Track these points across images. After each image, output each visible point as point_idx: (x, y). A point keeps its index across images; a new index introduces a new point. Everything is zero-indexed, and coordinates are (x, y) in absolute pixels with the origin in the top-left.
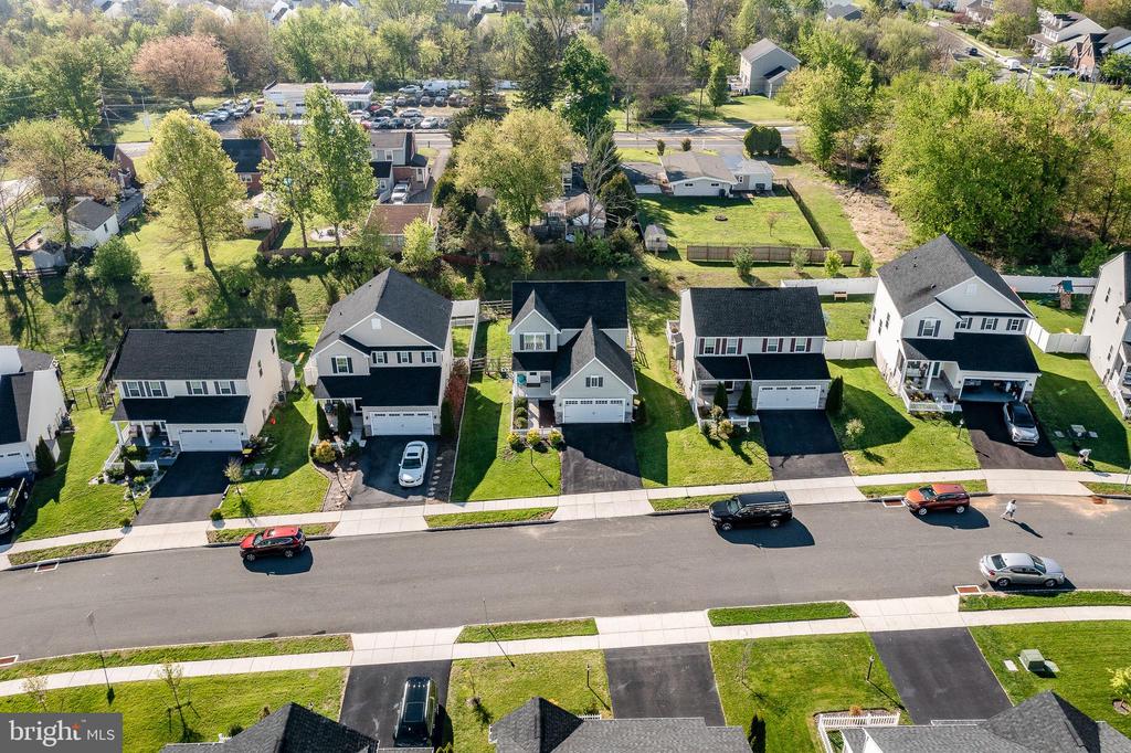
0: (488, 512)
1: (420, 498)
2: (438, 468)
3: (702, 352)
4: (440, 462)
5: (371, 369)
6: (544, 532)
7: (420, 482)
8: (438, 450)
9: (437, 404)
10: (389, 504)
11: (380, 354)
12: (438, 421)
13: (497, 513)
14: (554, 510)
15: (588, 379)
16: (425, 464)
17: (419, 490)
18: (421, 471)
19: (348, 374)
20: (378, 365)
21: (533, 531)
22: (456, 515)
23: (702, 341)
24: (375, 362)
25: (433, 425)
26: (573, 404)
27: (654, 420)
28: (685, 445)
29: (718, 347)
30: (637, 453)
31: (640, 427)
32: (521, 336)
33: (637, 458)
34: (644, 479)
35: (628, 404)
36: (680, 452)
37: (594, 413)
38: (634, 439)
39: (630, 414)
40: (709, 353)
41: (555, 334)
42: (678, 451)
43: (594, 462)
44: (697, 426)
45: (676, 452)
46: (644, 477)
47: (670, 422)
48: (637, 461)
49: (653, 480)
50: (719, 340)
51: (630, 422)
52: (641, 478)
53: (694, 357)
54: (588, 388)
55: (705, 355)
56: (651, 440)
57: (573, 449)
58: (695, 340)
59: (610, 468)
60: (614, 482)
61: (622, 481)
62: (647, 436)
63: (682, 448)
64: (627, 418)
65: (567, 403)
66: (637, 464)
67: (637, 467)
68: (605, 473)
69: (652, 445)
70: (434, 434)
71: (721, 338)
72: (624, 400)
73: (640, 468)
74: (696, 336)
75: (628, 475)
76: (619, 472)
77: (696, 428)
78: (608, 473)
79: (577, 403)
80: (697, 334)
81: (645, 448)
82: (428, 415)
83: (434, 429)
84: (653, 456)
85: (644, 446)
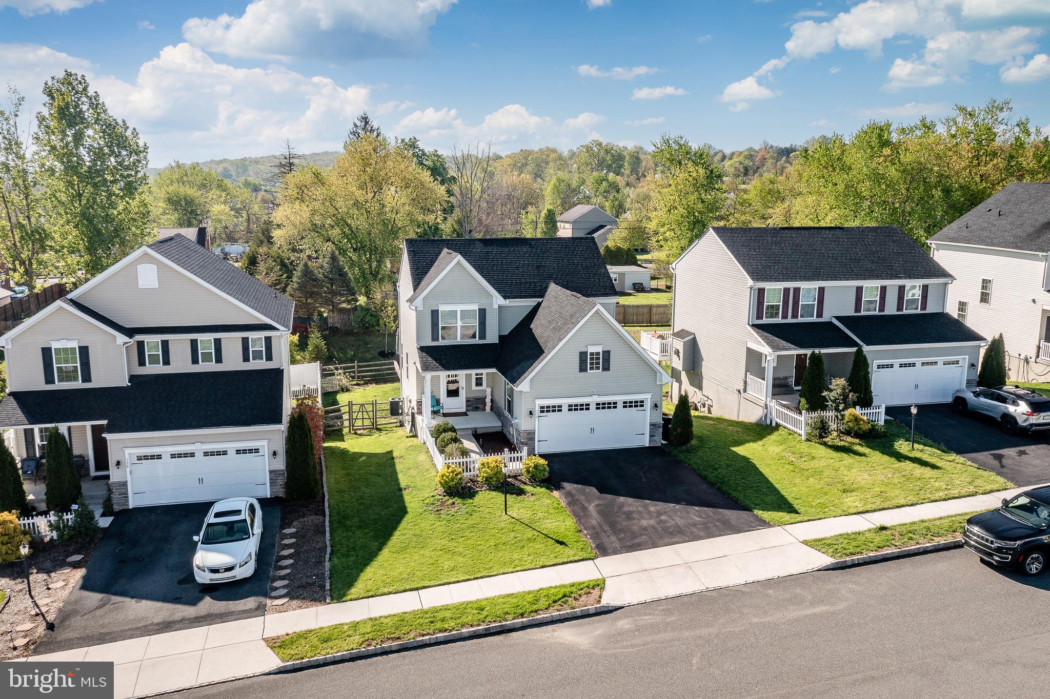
0: (436, 610)
1: (250, 603)
2: (288, 546)
3: (759, 317)
4: (291, 536)
5: (132, 378)
6: (597, 633)
7: (248, 571)
8: (283, 519)
9: (279, 421)
10: (166, 626)
11: (152, 341)
12: (280, 464)
13: (462, 609)
14: (599, 585)
15: (583, 355)
16: (258, 529)
17: (247, 587)
18: (250, 546)
19: (79, 384)
20: (151, 369)
21: (565, 634)
22: (355, 625)
23: (761, 292)
24: (142, 363)
25: (268, 473)
26: (554, 411)
27: (701, 439)
28: (794, 459)
29: (786, 303)
30: (708, 479)
31: (684, 448)
32: (433, 311)
33: (716, 485)
34: (761, 512)
35: (656, 406)
36: (791, 468)
37: (592, 430)
38: (686, 463)
39: (659, 427)
40: (771, 317)
41: (496, 307)
42: (787, 467)
43: (632, 499)
44: (790, 434)
45: (784, 469)
46: (760, 509)
47: (732, 438)
48: (719, 489)
49: (781, 511)
50: (789, 289)
51: (660, 445)
52: (752, 511)
53: (749, 324)
54: (583, 374)
55: (765, 321)
56: (720, 461)
57: (576, 486)
58: (749, 292)
59: (673, 505)
60: (701, 524)
61: (717, 521)
62: (708, 457)
63: (791, 463)
64: (654, 436)
65: (542, 412)
66: (724, 493)
67: (728, 496)
68: (669, 513)
69: (728, 466)
70: (271, 495)
71: (792, 285)
72: (647, 397)
73: (735, 497)
74: (750, 282)
75: (720, 510)
76: (696, 508)
77: (790, 437)
78: (675, 512)
79: (560, 411)
80: (753, 279)
81: (720, 470)
82: (258, 452)
83: (270, 483)
84: (744, 479)
85: (716, 469)
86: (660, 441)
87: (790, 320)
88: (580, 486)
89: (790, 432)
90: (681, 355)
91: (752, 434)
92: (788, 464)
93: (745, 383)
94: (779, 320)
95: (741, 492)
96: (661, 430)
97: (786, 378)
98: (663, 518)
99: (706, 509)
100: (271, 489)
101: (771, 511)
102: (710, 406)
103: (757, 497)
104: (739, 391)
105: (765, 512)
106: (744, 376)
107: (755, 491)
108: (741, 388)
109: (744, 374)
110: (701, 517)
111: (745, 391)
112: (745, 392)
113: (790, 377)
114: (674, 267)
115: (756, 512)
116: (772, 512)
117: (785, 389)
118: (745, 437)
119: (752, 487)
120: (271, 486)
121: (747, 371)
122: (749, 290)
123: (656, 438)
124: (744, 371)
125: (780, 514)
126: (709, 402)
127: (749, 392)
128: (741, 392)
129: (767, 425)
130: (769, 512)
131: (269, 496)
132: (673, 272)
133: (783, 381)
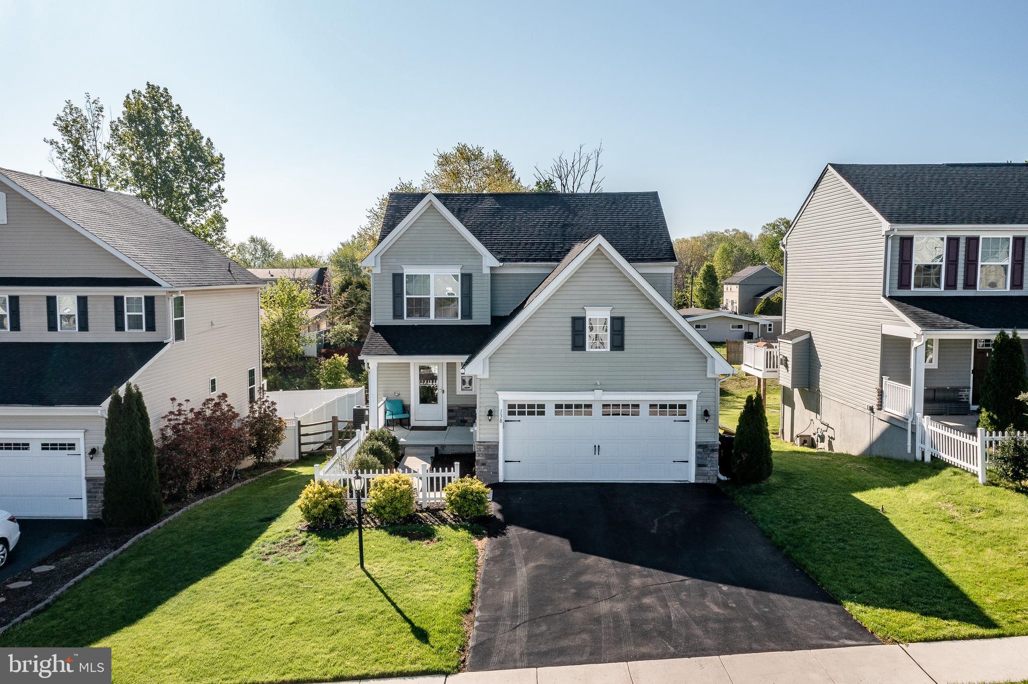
2: (7, 592)
3: (903, 283)
9: (98, 403)
12: (98, 469)
15: (577, 323)
23: (906, 244)
25: (84, 482)
26: (531, 413)
27: (788, 476)
28: (956, 514)
29: (952, 262)
30: (774, 538)
31: (754, 487)
32: (394, 275)
33: (784, 548)
34: (859, 607)
35: (706, 413)
36: (948, 528)
37: (597, 449)
38: (745, 509)
39: (713, 451)
40: (926, 284)
41: (487, 271)
42: (939, 526)
43: (609, 561)
44: (955, 473)
45: (933, 530)
46: (859, 602)
47: (846, 477)
48: (788, 557)
49: (908, 610)
50: (957, 239)
51: (715, 481)
52: (841, 604)
53: (884, 296)
54: (578, 353)
55: (914, 291)
56: (809, 509)
57: (526, 531)
58: (884, 244)
59: (681, 577)
60: (718, 621)
61: (757, 617)
62: (789, 503)
63: (951, 520)
64: (704, 466)
65: (510, 413)
66: (795, 565)
67: (802, 571)
68: (665, 593)
69: (820, 518)
70: (88, 516)
71: (963, 231)
72: (691, 398)
73: (813, 573)
74: (886, 225)
75: (773, 596)
76: (725, 588)
77: (957, 477)
78: (677, 590)
79: (543, 413)
80: (890, 221)
81: (802, 524)
82: (74, 449)
83: (88, 497)
84: (843, 541)
85: (795, 522)
86: (714, 474)
87: (960, 291)
88: (533, 532)
89: (956, 470)
90: (790, 364)
91: (884, 472)
92: (944, 520)
93: (881, 394)
94: (941, 291)
95: (829, 566)
96: (716, 455)
97: (956, 390)
98: (647, 601)
99: (743, 590)
100: (88, 507)
101: (882, 607)
102: (832, 438)
103: (861, 576)
104: (871, 409)
105: (869, 609)
106: (878, 383)
107: (860, 564)
108: (875, 403)
109: (878, 380)
110: (725, 606)
111: (880, 407)
112: (880, 409)
113: (964, 388)
114: (785, 243)
115: (849, 606)
116: (885, 611)
117: (954, 405)
118: (870, 477)
119: (854, 558)
120: (88, 502)
121: (883, 373)
122: (884, 240)
123: (706, 469)
124: (878, 376)
125: (905, 615)
126: (830, 433)
127: (886, 409)
128: (875, 410)
129: (916, 461)
130: (879, 610)
131: (85, 518)
132: (784, 250)
133: (951, 395)
